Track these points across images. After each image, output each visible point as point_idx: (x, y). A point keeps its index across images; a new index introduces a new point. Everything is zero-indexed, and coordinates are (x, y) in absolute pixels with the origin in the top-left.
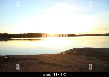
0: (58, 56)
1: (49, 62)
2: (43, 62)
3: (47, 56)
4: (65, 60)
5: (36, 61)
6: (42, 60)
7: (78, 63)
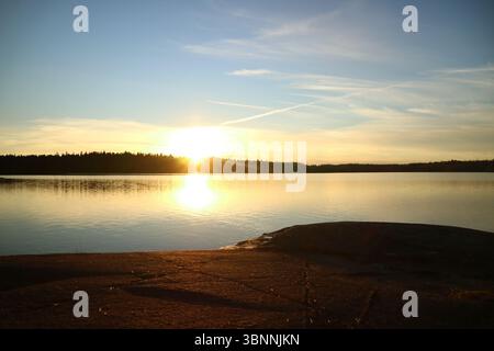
0: (222, 258)
1: (178, 286)
2: (149, 286)
3: (173, 258)
4: (251, 277)
5: (116, 282)
6: (144, 278)
7: (307, 290)
